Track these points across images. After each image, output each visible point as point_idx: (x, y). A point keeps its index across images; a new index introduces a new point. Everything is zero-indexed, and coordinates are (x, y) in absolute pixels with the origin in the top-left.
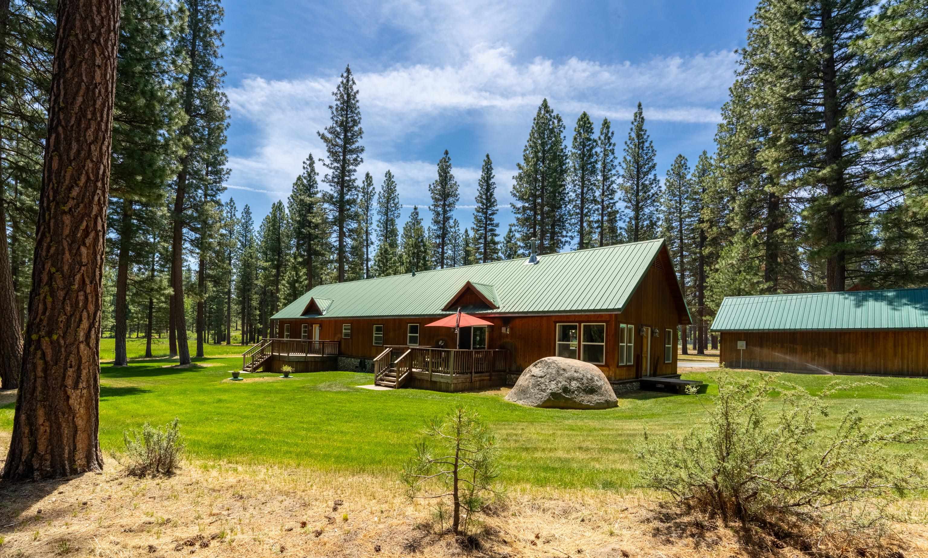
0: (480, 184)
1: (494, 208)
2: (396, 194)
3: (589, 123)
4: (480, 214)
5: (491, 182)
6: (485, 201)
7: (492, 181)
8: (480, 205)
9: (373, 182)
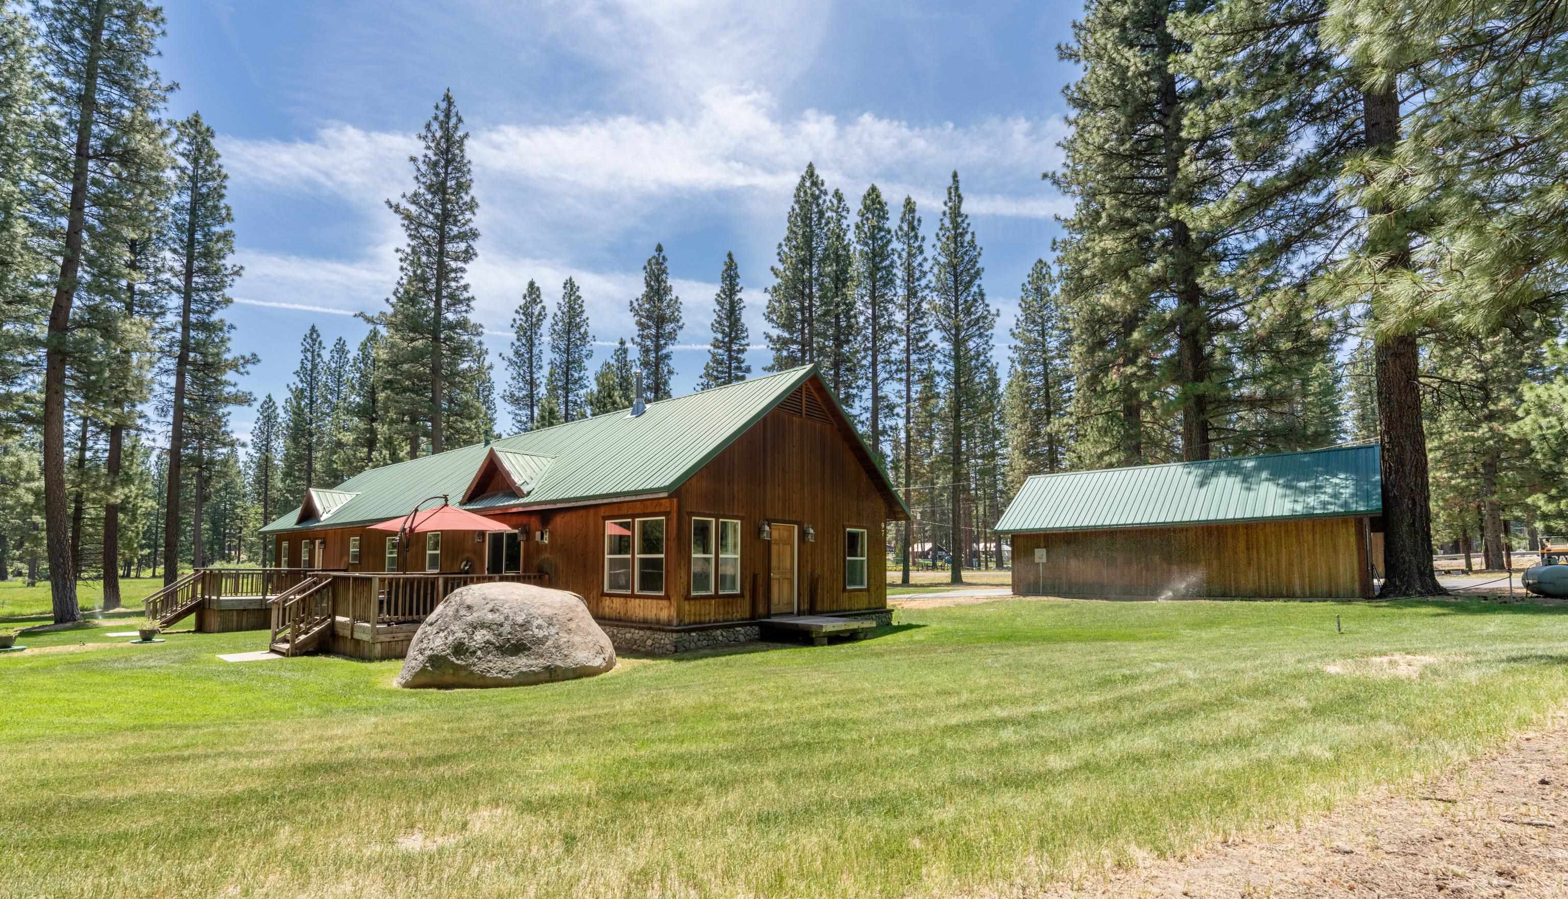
0: (719, 303)
1: (743, 342)
2: (584, 317)
3: (880, 203)
4: (721, 351)
5: (736, 298)
6: (727, 330)
7: (739, 295)
8: (720, 336)
9: (542, 297)
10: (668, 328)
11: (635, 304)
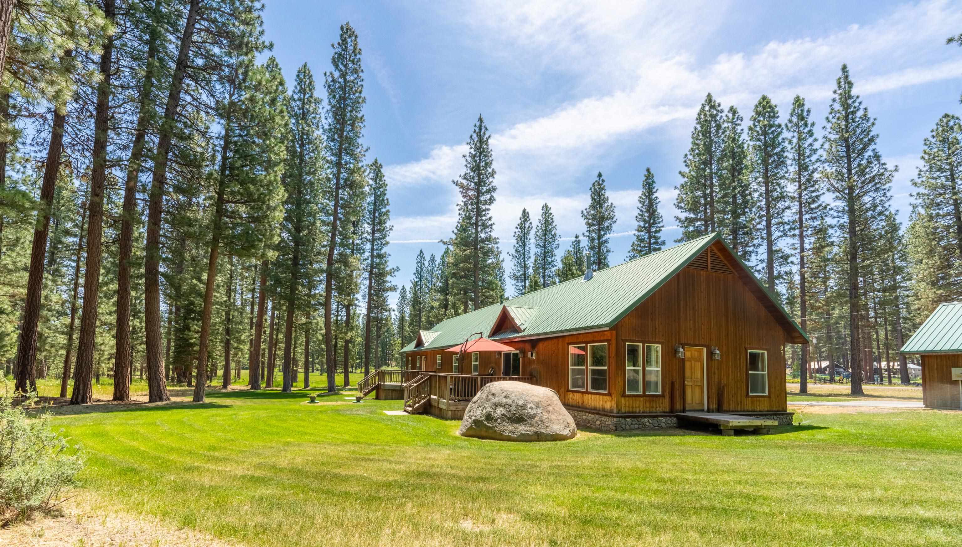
0: (640, 202)
1: (659, 225)
2: (554, 225)
3: (770, 107)
4: (643, 233)
5: (653, 197)
6: (647, 219)
7: (656, 195)
8: (642, 224)
9: (530, 217)
10: (606, 223)
11: (585, 212)
